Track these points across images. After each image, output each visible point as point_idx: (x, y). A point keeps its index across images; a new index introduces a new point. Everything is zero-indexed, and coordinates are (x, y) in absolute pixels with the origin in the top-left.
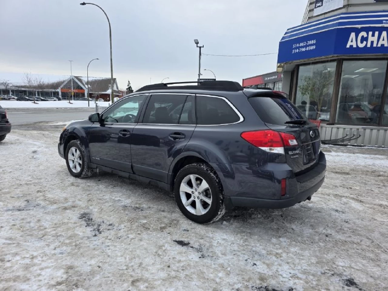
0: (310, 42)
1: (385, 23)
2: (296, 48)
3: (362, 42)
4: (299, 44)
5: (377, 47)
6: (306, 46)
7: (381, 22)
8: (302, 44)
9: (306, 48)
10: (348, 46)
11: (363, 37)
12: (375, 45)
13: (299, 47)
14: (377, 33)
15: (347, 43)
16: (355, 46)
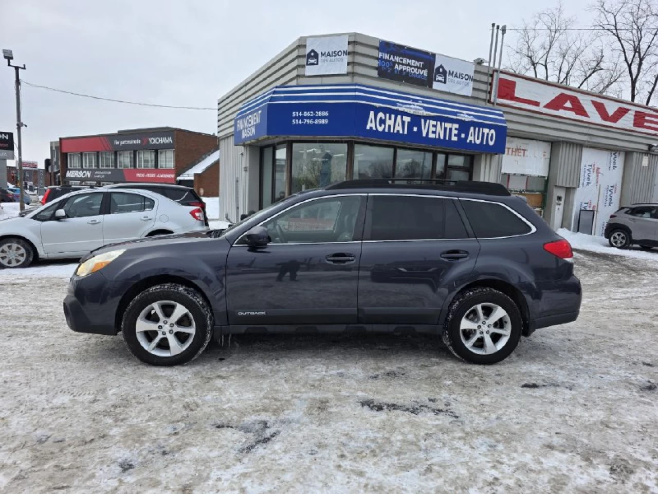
0: (320, 113)
1: (399, 106)
2: (298, 118)
3: (380, 126)
4: (303, 113)
5: (393, 133)
6: (314, 118)
7: (394, 104)
8: (306, 114)
9: (314, 120)
10: (368, 128)
11: (381, 118)
12: (392, 131)
13: (303, 118)
14: (393, 116)
15: (367, 124)
16: (374, 128)
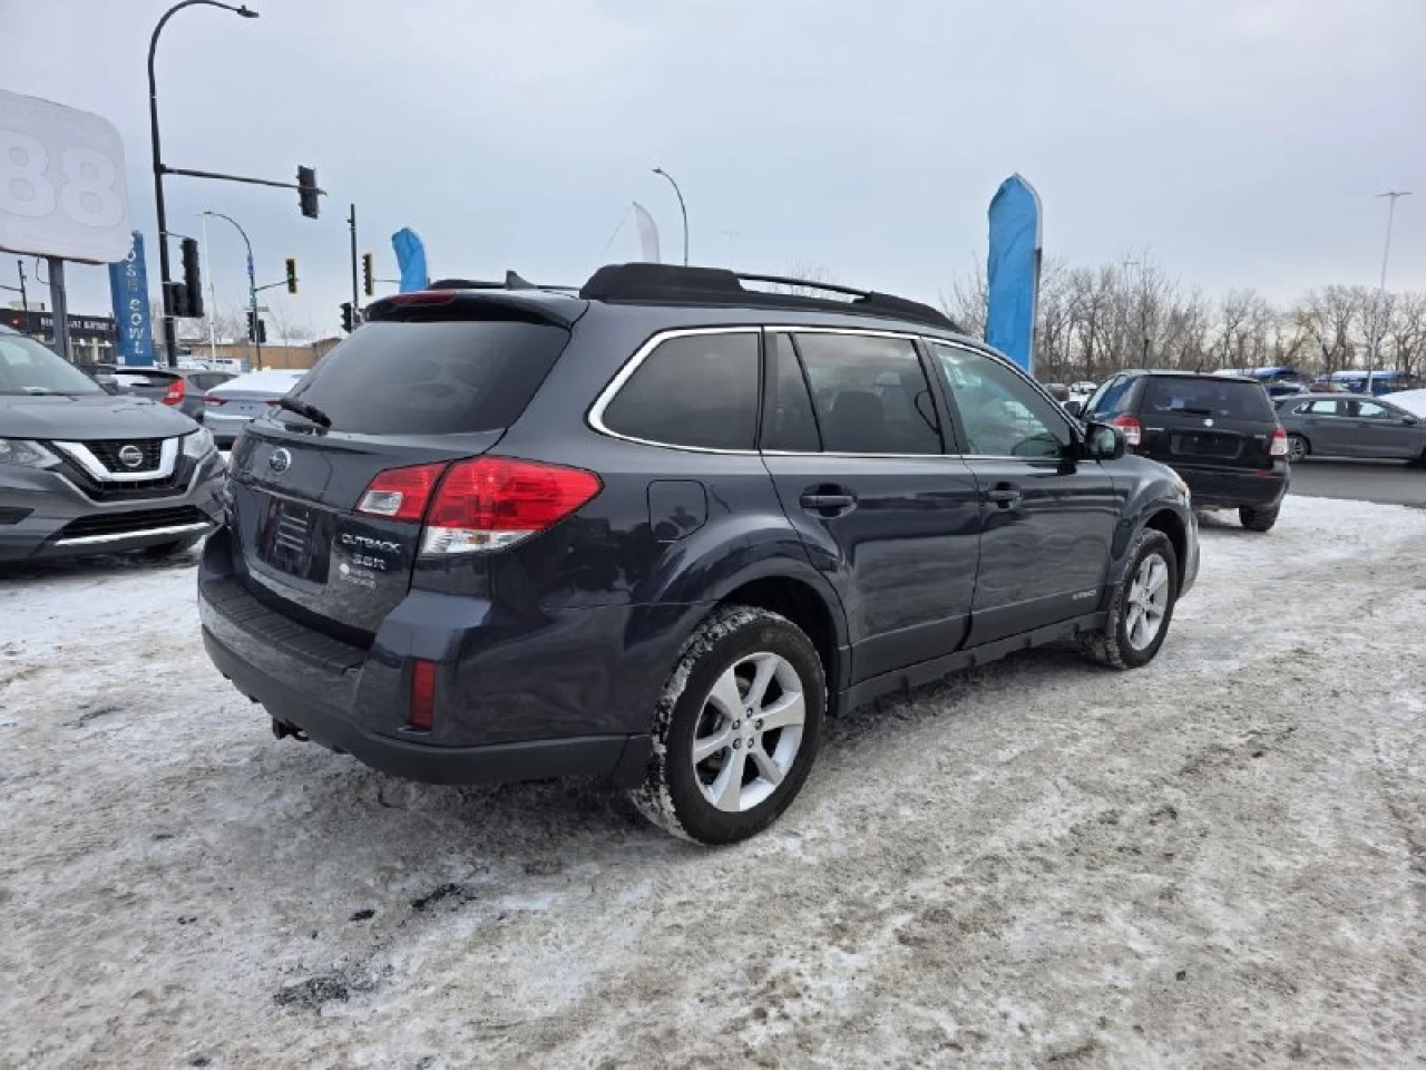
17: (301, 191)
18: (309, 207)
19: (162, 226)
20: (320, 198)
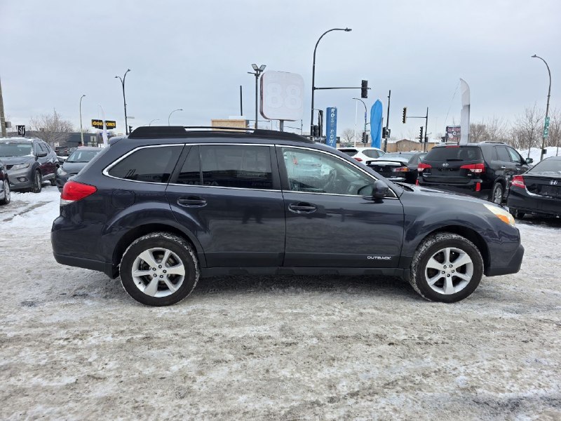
17: (362, 89)
18: (364, 95)
19: (313, 107)
20: (368, 91)
